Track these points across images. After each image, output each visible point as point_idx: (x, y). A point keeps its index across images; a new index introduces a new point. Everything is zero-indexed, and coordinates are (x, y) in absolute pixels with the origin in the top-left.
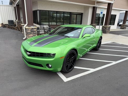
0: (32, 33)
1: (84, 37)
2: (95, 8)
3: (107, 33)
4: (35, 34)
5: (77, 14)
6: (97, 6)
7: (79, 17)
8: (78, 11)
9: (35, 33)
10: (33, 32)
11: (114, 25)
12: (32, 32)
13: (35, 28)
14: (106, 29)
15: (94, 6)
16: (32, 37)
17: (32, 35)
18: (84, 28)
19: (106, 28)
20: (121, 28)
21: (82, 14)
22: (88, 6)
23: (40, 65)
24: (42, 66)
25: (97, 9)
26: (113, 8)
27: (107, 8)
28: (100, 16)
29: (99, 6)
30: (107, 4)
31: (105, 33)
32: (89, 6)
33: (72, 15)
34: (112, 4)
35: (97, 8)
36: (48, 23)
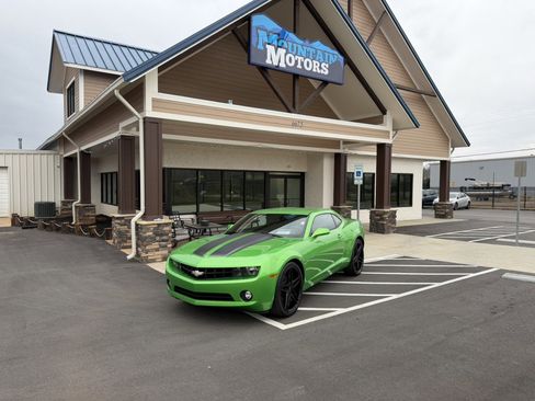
0: (158, 238)
1: (316, 237)
2: (343, 158)
3: (388, 233)
4: (167, 241)
5: (287, 177)
6: (347, 151)
7: (293, 185)
8: (289, 167)
9: (165, 238)
10: (162, 235)
11: (411, 205)
12: (157, 235)
13: (167, 224)
14: (383, 219)
15: (337, 151)
16: (157, 250)
17: (156, 245)
18: (313, 216)
19: (381, 215)
20: (437, 216)
21: (303, 174)
22: (319, 153)
23: (227, 297)
24: (232, 300)
25: (349, 161)
26: (393, 155)
27: (375, 154)
28: (356, 182)
29: (354, 152)
30: (375, 147)
31: (383, 233)
32: (323, 153)
33: (272, 180)
34: (390, 146)
35: (346, 156)
36: (193, 208)
